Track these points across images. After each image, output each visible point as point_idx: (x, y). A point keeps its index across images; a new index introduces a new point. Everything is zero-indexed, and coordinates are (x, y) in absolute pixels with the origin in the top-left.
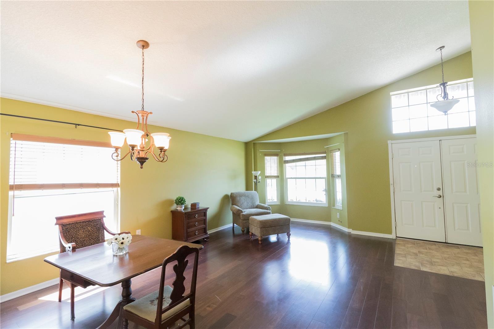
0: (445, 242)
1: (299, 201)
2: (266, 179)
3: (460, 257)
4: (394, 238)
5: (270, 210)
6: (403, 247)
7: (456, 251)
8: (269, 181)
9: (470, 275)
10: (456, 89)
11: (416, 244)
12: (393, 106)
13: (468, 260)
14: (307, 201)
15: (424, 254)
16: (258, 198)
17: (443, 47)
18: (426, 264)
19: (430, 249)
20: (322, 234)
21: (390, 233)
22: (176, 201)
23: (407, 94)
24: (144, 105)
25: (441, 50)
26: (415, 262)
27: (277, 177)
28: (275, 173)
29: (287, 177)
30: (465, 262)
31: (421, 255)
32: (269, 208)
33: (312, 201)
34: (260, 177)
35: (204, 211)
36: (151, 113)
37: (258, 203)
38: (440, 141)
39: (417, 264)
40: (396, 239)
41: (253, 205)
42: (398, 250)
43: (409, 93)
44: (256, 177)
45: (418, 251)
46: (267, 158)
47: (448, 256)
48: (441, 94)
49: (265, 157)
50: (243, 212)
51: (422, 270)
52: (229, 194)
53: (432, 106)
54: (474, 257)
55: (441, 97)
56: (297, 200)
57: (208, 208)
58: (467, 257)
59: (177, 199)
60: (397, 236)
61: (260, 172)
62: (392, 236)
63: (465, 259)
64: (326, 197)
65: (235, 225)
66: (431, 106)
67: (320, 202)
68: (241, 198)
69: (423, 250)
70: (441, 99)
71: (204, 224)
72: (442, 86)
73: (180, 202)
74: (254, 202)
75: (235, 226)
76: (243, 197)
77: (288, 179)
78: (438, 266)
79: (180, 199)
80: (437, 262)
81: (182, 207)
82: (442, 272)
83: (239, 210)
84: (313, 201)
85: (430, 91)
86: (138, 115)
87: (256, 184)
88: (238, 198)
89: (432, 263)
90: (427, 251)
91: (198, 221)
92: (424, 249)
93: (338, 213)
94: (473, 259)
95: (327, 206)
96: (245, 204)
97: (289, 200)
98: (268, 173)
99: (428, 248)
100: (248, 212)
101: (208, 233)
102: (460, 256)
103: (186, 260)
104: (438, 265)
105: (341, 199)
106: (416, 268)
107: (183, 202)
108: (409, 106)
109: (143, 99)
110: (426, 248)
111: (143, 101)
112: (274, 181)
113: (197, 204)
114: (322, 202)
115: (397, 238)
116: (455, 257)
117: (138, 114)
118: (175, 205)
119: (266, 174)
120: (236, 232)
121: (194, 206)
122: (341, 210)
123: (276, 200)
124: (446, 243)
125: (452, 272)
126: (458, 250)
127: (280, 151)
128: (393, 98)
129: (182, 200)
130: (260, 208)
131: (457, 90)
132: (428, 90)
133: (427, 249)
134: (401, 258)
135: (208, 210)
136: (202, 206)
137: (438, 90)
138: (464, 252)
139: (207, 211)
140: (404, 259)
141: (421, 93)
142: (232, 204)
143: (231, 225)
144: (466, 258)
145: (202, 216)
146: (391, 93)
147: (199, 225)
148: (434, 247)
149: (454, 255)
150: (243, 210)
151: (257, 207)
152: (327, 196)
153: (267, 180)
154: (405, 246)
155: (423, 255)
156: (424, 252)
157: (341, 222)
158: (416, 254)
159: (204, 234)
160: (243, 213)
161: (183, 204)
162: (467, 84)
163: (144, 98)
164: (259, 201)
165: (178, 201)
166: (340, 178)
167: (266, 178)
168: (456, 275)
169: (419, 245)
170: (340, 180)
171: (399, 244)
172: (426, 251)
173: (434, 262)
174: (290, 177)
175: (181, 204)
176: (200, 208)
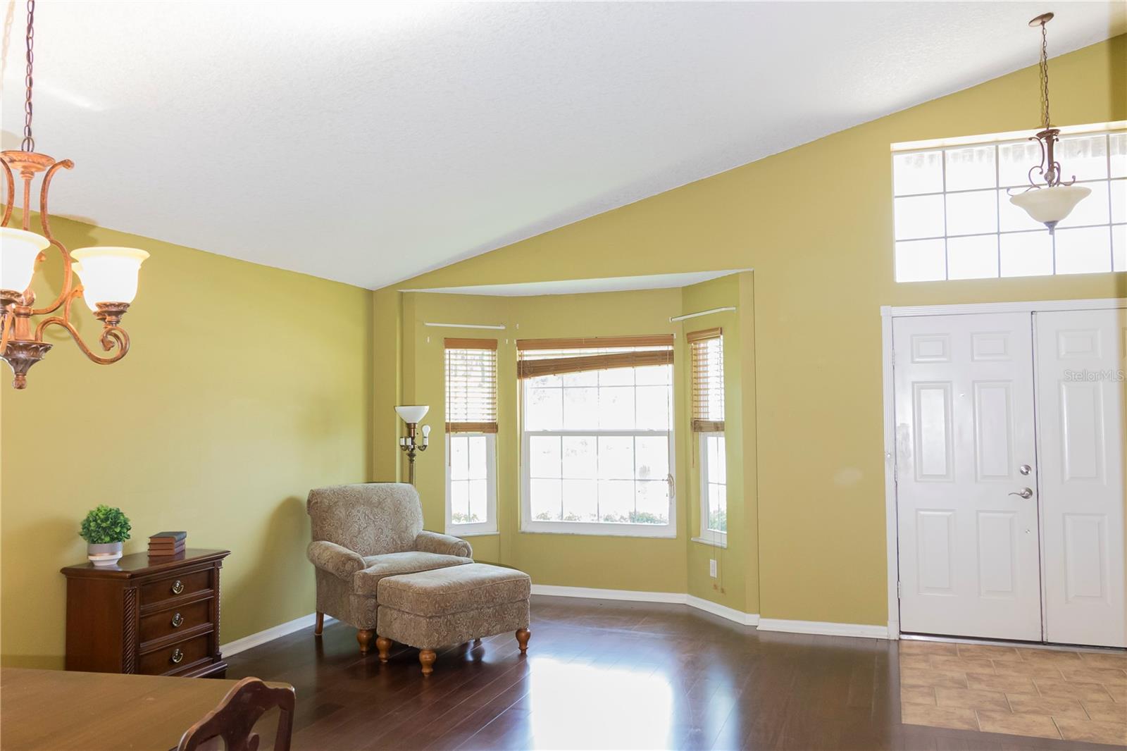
0: (1040, 640)
1: (569, 518)
2: (447, 435)
3: (1082, 684)
4: (894, 635)
5: (468, 556)
6: (923, 666)
7: (1070, 665)
8: (457, 443)
9: (1110, 733)
10: (1079, 152)
11: (959, 655)
12: (898, 189)
13: (1101, 690)
14: (602, 521)
15: (983, 681)
16: (420, 510)
17: (1050, 16)
18: (993, 711)
19: (998, 664)
20: (660, 636)
21: (883, 621)
22: (86, 525)
23: (940, 153)
24: (32, 127)
25: (1043, 23)
26: (960, 708)
27: (491, 428)
28: (481, 414)
29: (529, 427)
30: (1095, 696)
31: (976, 686)
32: (465, 546)
33: (618, 518)
34: (427, 430)
35: (208, 568)
36: (67, 164)
37: (418, 529)
38: (1032, 313)
39: (967, 713)
40: (900, 639)
41: (402, 539)
42: (911, 675)
43: (947, 152)
44: (410, 429)
45: (967, 674)
46: (454, 356)
47: (1049, 683)
48: (1040, 165)
49: (447, 351)
50: (362, 568)
51: (981, 730)
52: (305, 496)
53: (1015, 200)
54: (1118, 681)
55: (1041, 173)
56: (564, 518)
57: (224, 554)
58: (1100, 683)
59: (93, 518)
60: (902, 630)
61: (427, 408)
62: (887, 632)
63: (1096, 687)
64: (671, 503)
65: (326, 617)
66: (1011, 200)
67: (646, 524)
68: (354, 512)
69: (980, 670)
70: (1039, 179)
71: (208, 621)
72: (1043, 140)
73: (104, 529)
74: (404, 523)
75: (324, 625)
76: (361, 508)
77: (532, 438)
78: (1024, 715)
79: (106, 519)
80: (1021, 703)
81: (113, 553)
82: (1038, 732)
83: (349, 558)
84: (622, 517)
85: (1006, 150)
86: (8, 169)
87: (411, 455)
88: (341, 512)
89: (1008, 708)
90: (993, 673)
91: (184, 609)
92: (982, 666)
93: (712, 561)
94: (1115, 686)
95: (672, 533)
96: (370, 535)
97: (534, 518)
98: (456, 414)
99: (994, 661)
100: (385, 565)
101: (223, 656)
102: (1081, 679)
103: (252, 734)
104: (1026, 713)
105: (724, 508)
106: (966, 727)
107: (118, 530)
108: (945, 193)
109: (30, 104)
110: (989, 661)
111: (31, 113)
112: (479, 442)
113: (177, 538)
114: (652, 520)
115: (904, 637)
116: (1069, 683)
117: (9, 165)
118: (83, 543)
119: (447, 417)
120: (330, 649)
121: (165, 544)
122: (722, 548)
123: (482, 517)
124: (1042, 643)
125: (1063, 728)
126: (1077, 662)
127: (503, 328)
128: (898, 160)
129: (115, 524)
130: (426, 550)
131: (1081, 155)
132: (1001, 147)
133: (990, 666)
134: (920, 700)
135: (225, 561)
136: (197, 544)
137: (1031, 148)
138: (1093, 669)
139: (220, 564)
140: (928, 701)
141: (981, 153)
142: (316, 538)
143: (310, 621)
144: (1097, 685)
145: (199, 589)
146: (895, 146)
147: (186, 626)
148: (1009, 658)
149: (1066, 680)
150: (365, 560)
151: (417, 545)
152: (674, 499)
153: (453, 439)
154: (926, 661)
155: (983, 686)
156: (983, 674)
157: (723, 591)
158: (961, 685)
159: (206, 659)
160: (367, 571)
161: (116, 538)
162: (1108, 136)
163: (32, 100)
164: (422, 523)
165: (98, 526)
166: (723, 433)
167: (448, 430)
168: (1073, 736)
169: (967, 654)
170: (722, 440)
171: (909, 655)
172: (987, 671)
173: (1013, 703)
174: (540, 429)
175: (113, 539)
176: (188, 556)
